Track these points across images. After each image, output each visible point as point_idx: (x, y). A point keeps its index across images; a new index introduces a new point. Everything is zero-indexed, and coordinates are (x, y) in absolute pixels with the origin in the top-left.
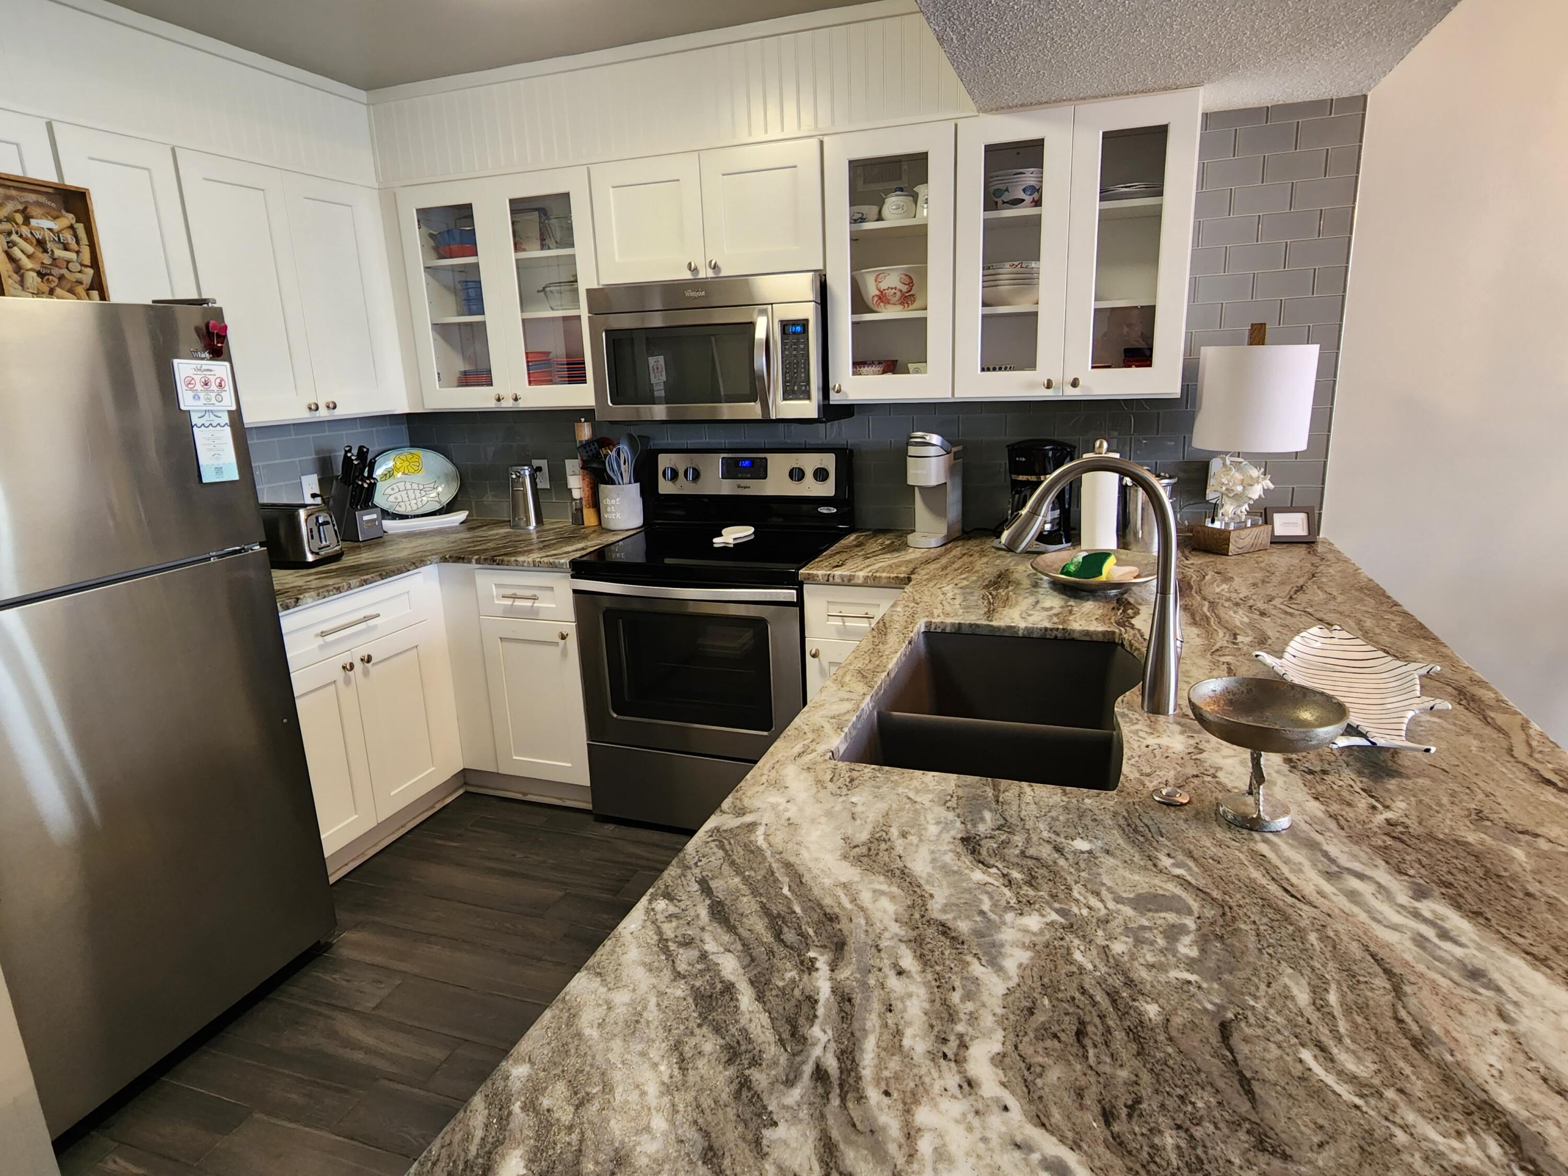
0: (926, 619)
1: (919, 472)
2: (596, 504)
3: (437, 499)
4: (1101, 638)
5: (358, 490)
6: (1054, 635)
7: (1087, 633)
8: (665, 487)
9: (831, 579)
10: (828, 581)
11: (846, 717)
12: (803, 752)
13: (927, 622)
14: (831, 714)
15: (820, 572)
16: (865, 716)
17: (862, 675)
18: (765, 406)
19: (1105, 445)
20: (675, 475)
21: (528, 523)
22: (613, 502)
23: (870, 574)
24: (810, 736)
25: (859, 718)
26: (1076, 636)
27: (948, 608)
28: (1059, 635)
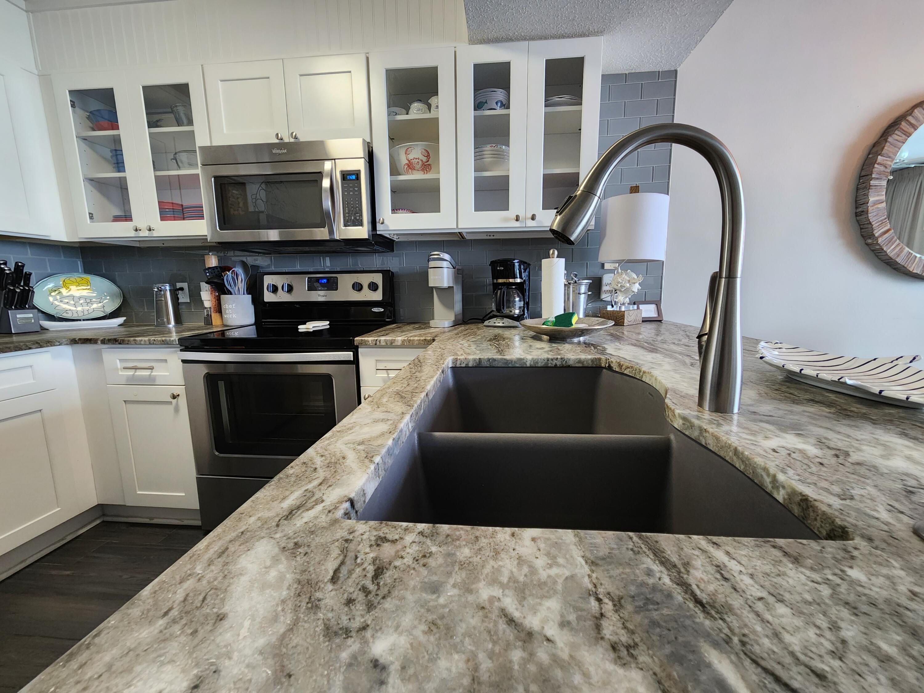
0: (453, 357)
1: (437, 277)
2: (219, 309)
3: (102, 309)
4: (590, 364)
5: (10, 294)
6: (554, 363)
7: (580, 361)
8: (269, 297)
9: (378, 343)
10: (376, 345)
11: (379, 442)
12: (298, 508)
13: (454, 359)
14: (360, 438)
15: (370, 339)
16: (404, 439)
17: (400, 396)
18: (331, 232)
19: (556, 252)
20: (275, 289)
21: (169, 323)
22: (230, 306)
23: (406, 338)
24: (321, 474)
25: (396, 441)
26: (571, 363)
27: (468, 351)
28: (558, 364)
